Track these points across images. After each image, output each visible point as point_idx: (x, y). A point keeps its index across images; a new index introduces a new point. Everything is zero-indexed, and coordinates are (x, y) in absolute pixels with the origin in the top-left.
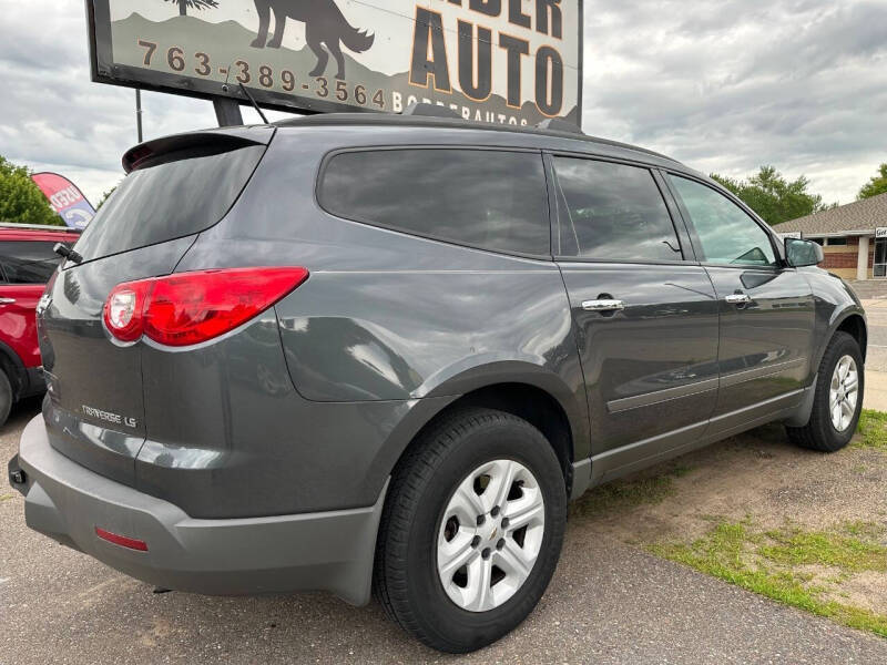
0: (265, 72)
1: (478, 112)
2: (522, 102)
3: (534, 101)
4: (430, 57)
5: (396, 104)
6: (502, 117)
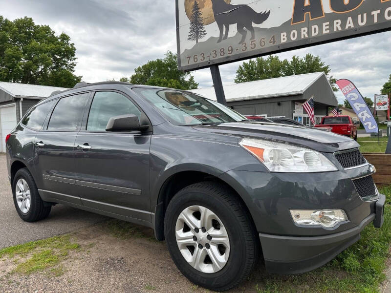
0: (222, 51)
1: (350, 19)
4: (307, 4)
5: (283, 38)
6: (375, 13)
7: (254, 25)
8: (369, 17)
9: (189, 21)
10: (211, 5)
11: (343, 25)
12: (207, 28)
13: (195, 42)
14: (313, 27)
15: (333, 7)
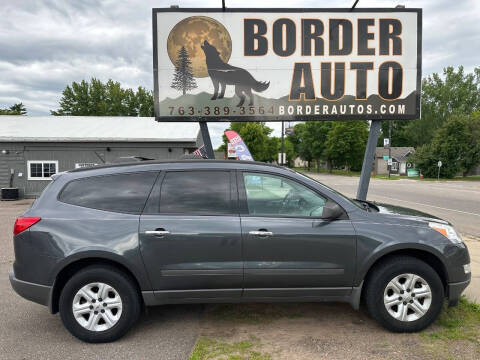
0: (217, 109)
1: (334, 107)
2: (368, 95)
3: (377, 93)
4: (302, 85)
5: (281, 111)
6: (352, 106)
7: (253, 91)
8: (348, 109)
9: (173, 67)
10: (205, 58)
11: (330, 110)
12: (198, 81)
13: (181, 93)
14: (307, 107)
15: (322, 93)
